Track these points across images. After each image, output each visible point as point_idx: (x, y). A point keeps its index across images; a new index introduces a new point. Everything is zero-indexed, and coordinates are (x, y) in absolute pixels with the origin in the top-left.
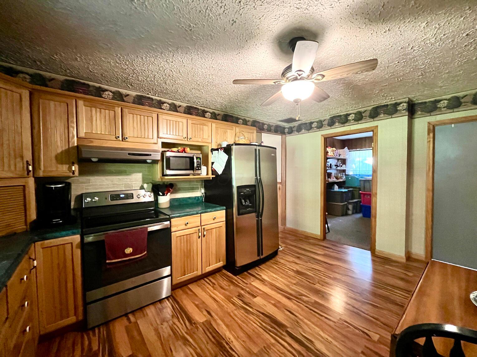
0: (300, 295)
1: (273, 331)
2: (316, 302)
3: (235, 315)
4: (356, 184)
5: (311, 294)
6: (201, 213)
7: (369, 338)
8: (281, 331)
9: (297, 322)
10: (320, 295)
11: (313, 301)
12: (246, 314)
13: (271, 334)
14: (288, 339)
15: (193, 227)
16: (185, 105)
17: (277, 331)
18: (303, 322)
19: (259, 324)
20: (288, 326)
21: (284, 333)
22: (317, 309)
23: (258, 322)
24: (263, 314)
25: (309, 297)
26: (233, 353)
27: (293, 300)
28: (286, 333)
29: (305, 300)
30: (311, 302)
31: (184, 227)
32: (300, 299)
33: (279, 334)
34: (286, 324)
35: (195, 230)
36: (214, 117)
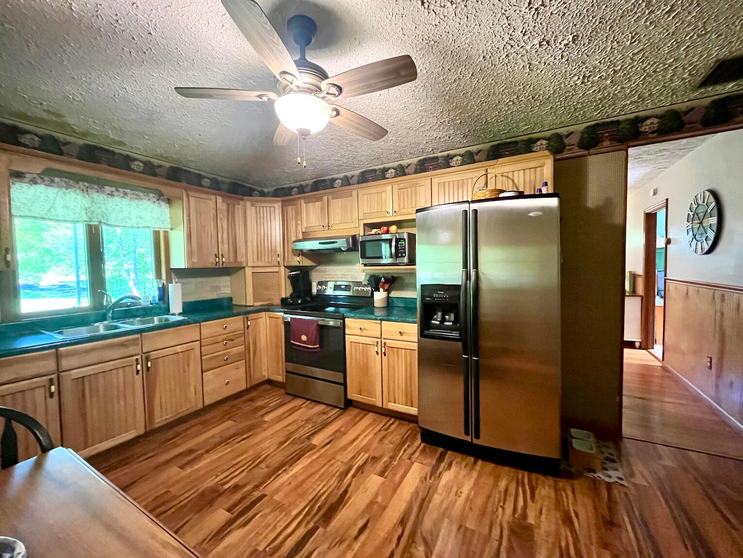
1: (312, 510)
3: (332, 465)
6: (381, 320)
8: (315, 519)
9: (341, 542)
12: (337, 475)
13: (307, 509)
14: (302, 531)
15: (371, 335)
16: (415, 160)
19: (321, 492)
20: (328, 529)
21: (311, 525)
23: (327, 489)
24: (346, 492)
26: (271, 479)
28: (313, 526)
31: (358, 332)
33: (309, 518)
34: (332, 524)
35: (373, 341)
36: (468, 161)
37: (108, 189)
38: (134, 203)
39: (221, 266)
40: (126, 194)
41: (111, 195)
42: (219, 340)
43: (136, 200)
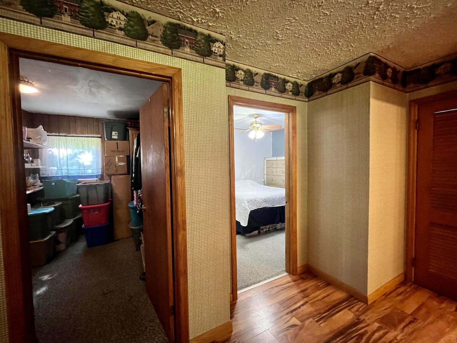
4: (68, 194)
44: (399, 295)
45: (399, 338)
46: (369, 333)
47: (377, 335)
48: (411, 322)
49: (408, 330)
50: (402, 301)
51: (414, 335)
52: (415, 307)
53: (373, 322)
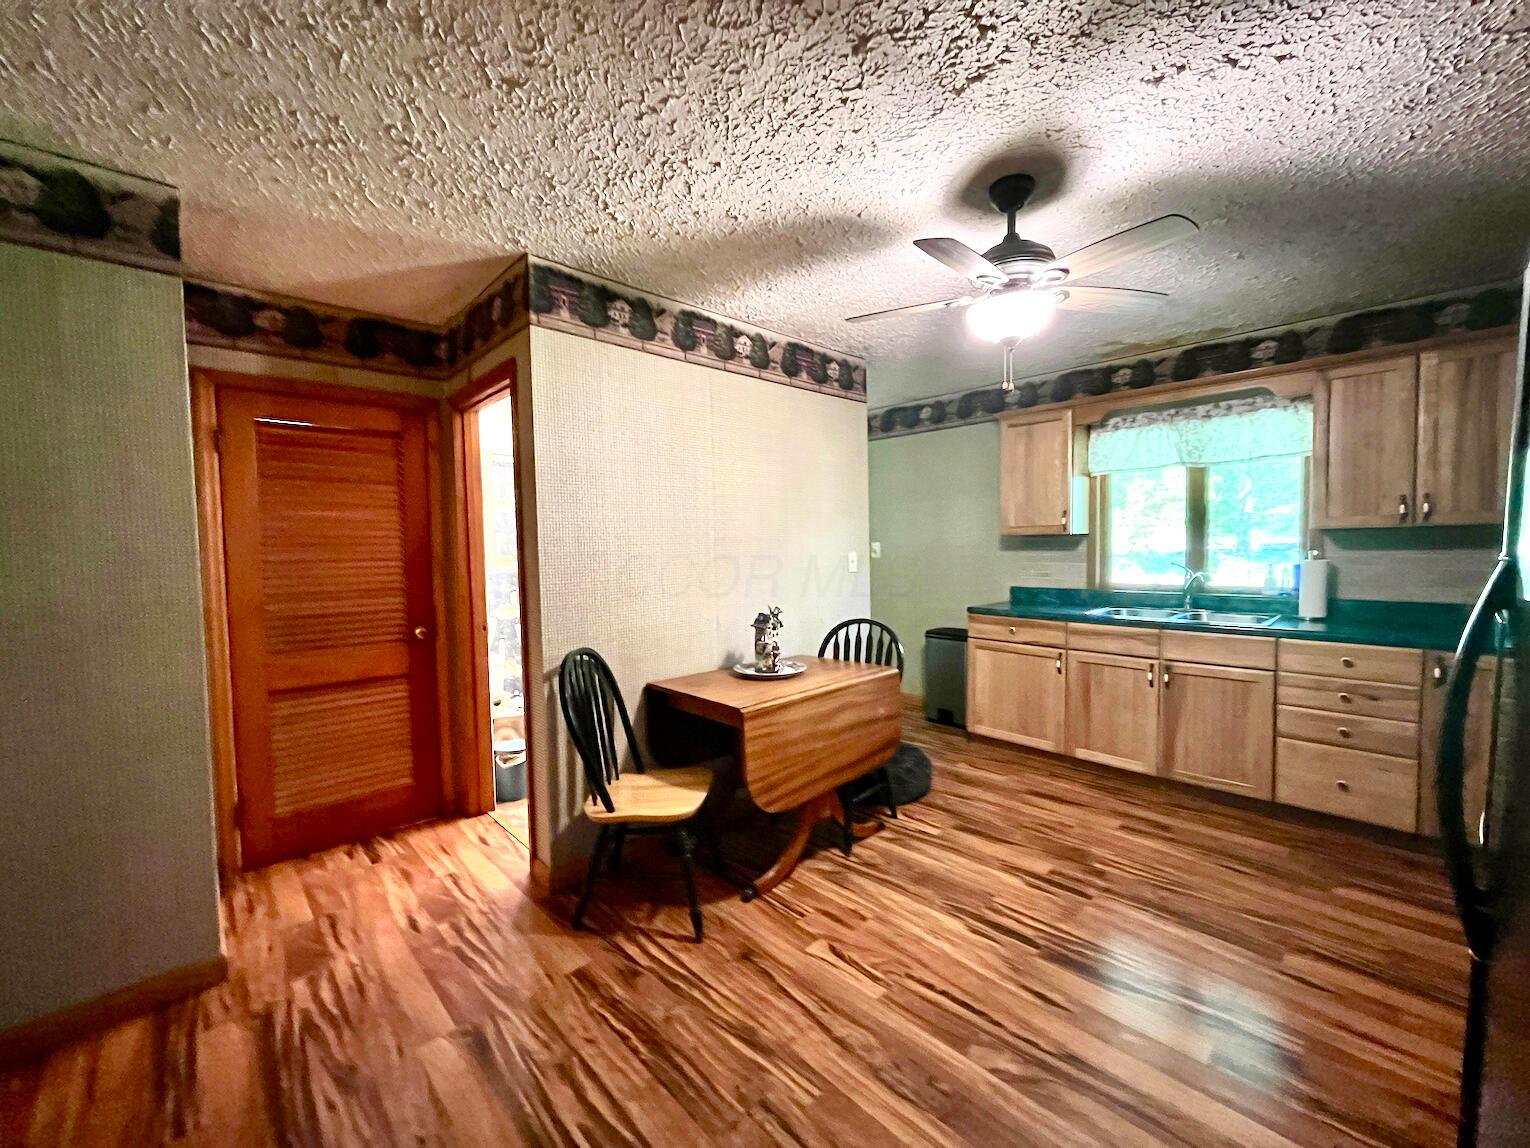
0: (1035, 1081)
2: (960, 1043)
5: (985, 1089)
7: (835, 945)
10: (945, 1087)
11: (974, 1049)
17: (1064, 947)
18: (997, 971)
22: (959, 1017)
25: (994, 1071)
27: (1052, 1050)
29: (1008, 1055)
30: (981, 1044)
32: (1027, 1062)
37: (1201, 409)
38: (1247, 418)
39: (1420, 521)
40: (1229, 408)
41: (1208, 416)
42: (1332, 686)
43: (1249, 414)
44: (251, 910)
45: (355, 960)
46: (313, 1007)
47: (326, 995)
48: (333, 926)
49: (347, 938)
50: (273, 914)
51: (362, 934)
52: (304, 900)
53: (289, 988)
